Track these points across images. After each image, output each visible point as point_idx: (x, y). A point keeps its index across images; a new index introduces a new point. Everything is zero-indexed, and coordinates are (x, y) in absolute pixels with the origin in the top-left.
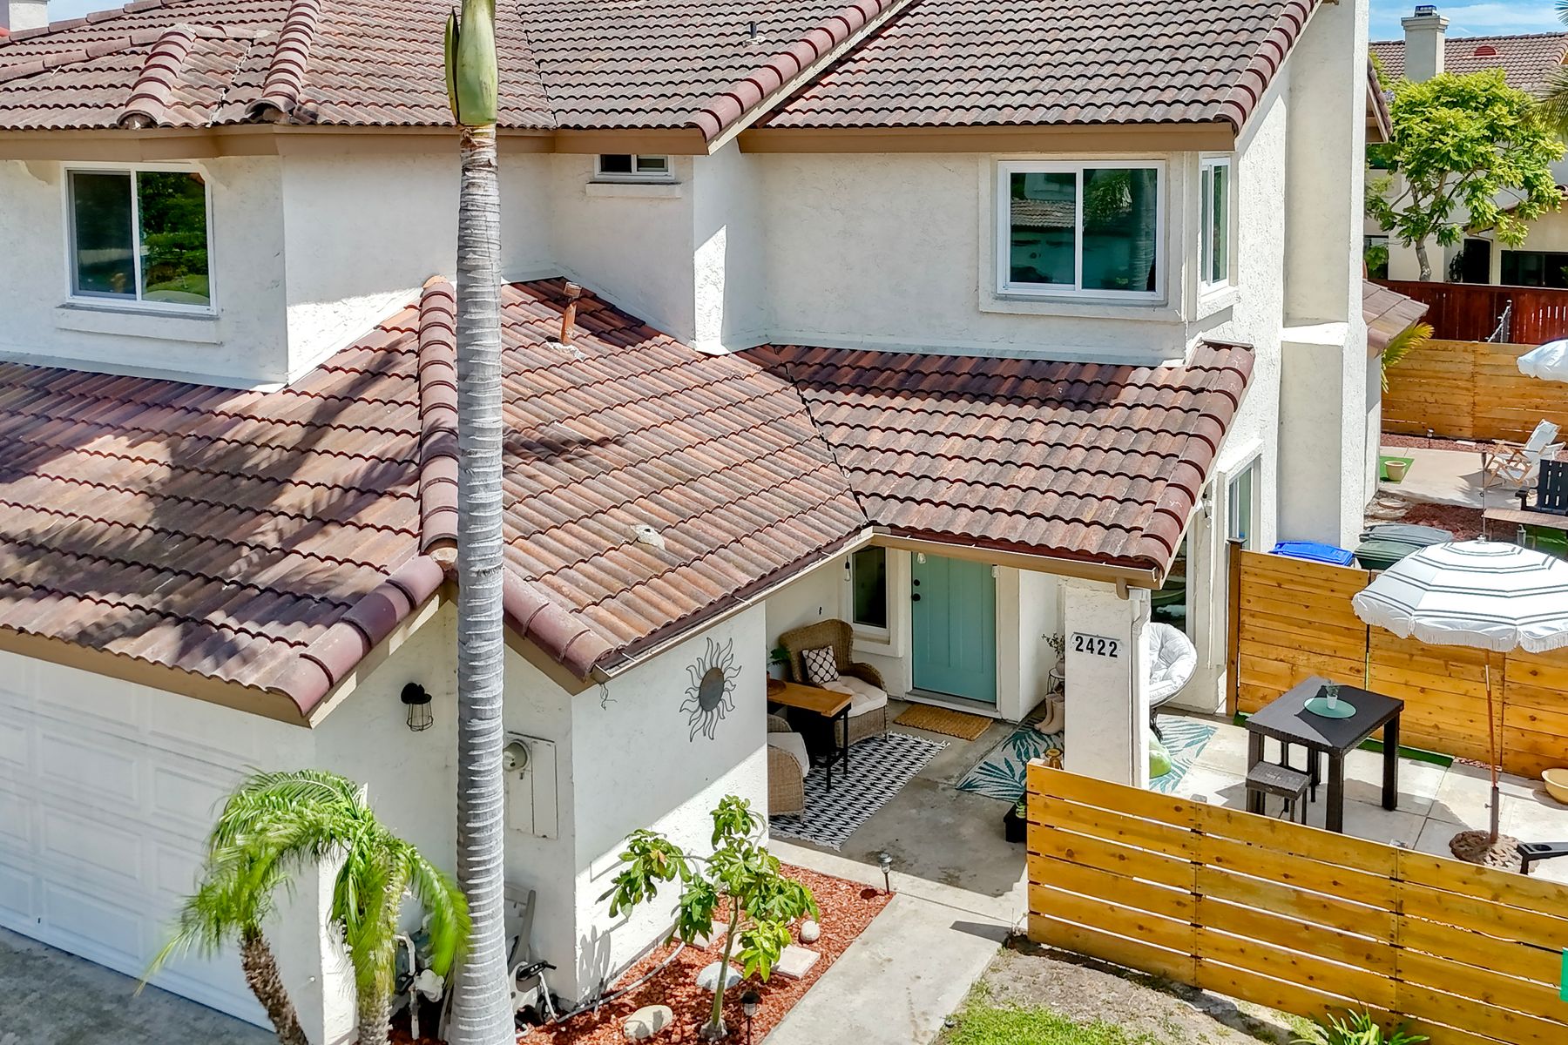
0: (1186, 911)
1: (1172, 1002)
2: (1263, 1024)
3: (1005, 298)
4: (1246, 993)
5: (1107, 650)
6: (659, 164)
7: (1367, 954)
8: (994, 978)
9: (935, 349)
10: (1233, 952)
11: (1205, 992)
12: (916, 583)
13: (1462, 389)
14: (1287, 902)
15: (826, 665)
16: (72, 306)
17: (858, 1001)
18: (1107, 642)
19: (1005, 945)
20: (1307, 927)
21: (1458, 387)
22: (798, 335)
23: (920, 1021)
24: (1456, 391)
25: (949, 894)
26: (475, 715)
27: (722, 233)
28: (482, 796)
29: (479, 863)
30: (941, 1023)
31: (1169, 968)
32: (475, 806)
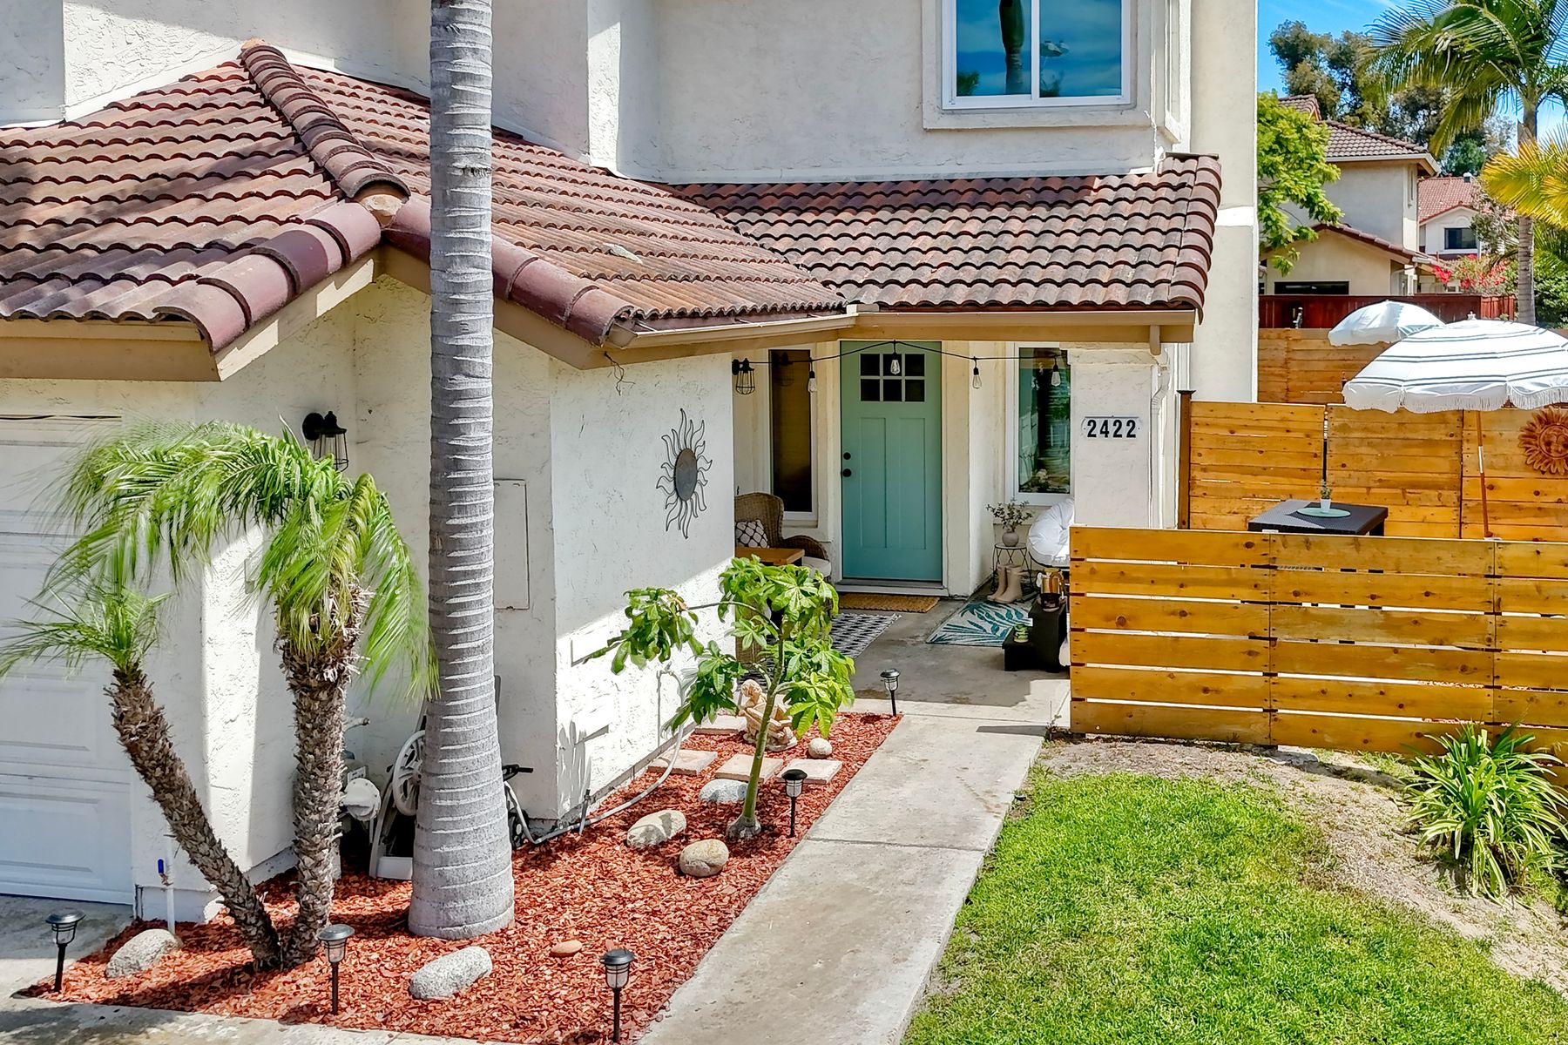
0: (1261, 660)
1: (1252, 759)
2: (1350, 768)
3: (952, 112)
4: (1328, 740)
5: (1125, 430)
8: (1049, 763)
9: (871, 177)
10: (1313, 696)
11: (1280, 748)
12: (847, 456)
14: (1374, 626)
17: (907, 791)
18: (1125, 421)
19: (1047, 738)
20: (1396, 650)
22: (701, 174)
23: (988, 798)
25: (963, 710)
26: (458, 368)
28: (470, 481)
29: (466, 574)
30: (1011, 798)
31: (1238, 729)
32: (460, 495)
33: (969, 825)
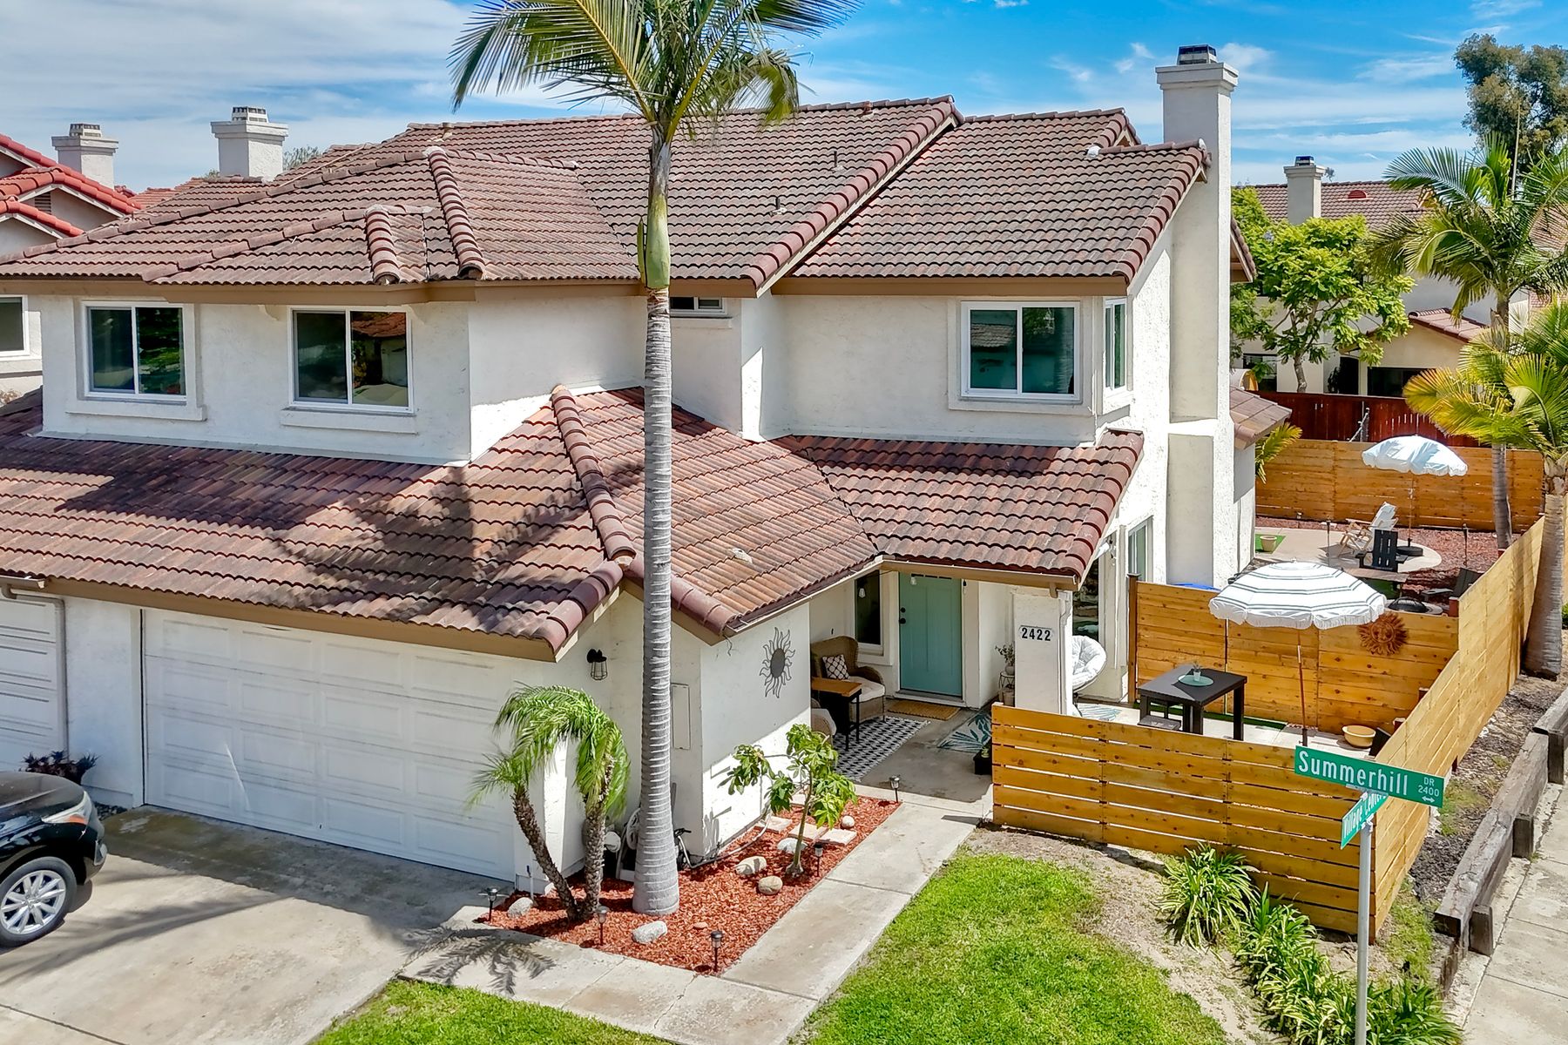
0: (1098, 793)
1: (1088, 851)
2: (1146, 862)
3: (967, 399)
4: (1135, 843)
5: (1044, 636)
6: (716, 304)
7: (1210, 810)
8: (973, 843)
9: (916, 437)
10: (1126, 817)
11: (1110, 846)
12: (902, 610)
13: (1326, 480)
14: (1160, 781)
15: (840, 668)
16: (294, 409)
17: (885, 855)
18: (1043, 631)
19: (978, 826)
20: (1172, 796)
21: (1322, 478)
22: (814, 428)
23: (927, 863)
24: (1322, 481)
25: (938, 802)
26: (655, 654)
27: (759, 355)
28: (659, 705)
29: (657, 748)
30: (941, 864)
31: (1086, 832)
32: (655, 712)
33: (911, 878)
